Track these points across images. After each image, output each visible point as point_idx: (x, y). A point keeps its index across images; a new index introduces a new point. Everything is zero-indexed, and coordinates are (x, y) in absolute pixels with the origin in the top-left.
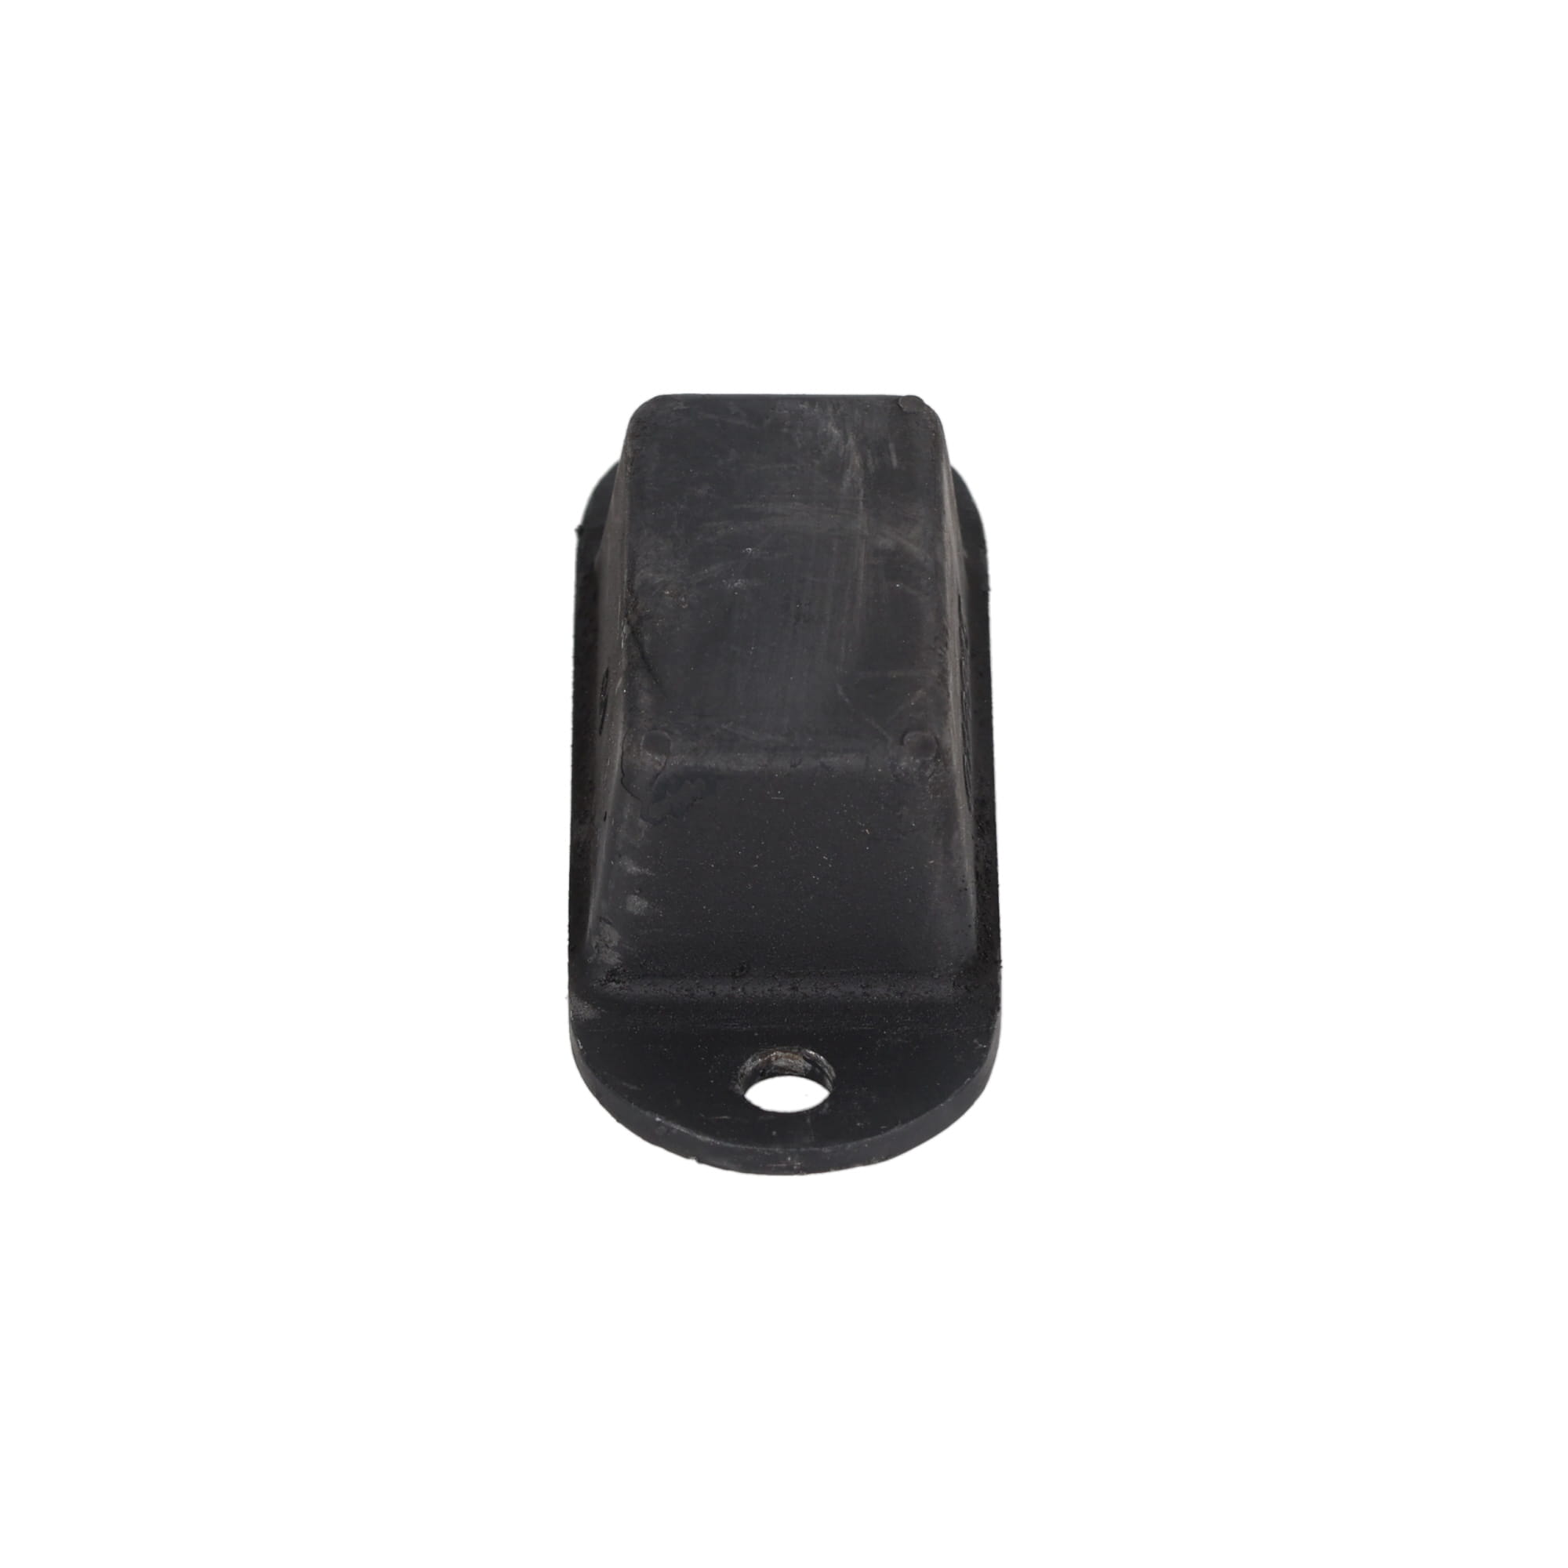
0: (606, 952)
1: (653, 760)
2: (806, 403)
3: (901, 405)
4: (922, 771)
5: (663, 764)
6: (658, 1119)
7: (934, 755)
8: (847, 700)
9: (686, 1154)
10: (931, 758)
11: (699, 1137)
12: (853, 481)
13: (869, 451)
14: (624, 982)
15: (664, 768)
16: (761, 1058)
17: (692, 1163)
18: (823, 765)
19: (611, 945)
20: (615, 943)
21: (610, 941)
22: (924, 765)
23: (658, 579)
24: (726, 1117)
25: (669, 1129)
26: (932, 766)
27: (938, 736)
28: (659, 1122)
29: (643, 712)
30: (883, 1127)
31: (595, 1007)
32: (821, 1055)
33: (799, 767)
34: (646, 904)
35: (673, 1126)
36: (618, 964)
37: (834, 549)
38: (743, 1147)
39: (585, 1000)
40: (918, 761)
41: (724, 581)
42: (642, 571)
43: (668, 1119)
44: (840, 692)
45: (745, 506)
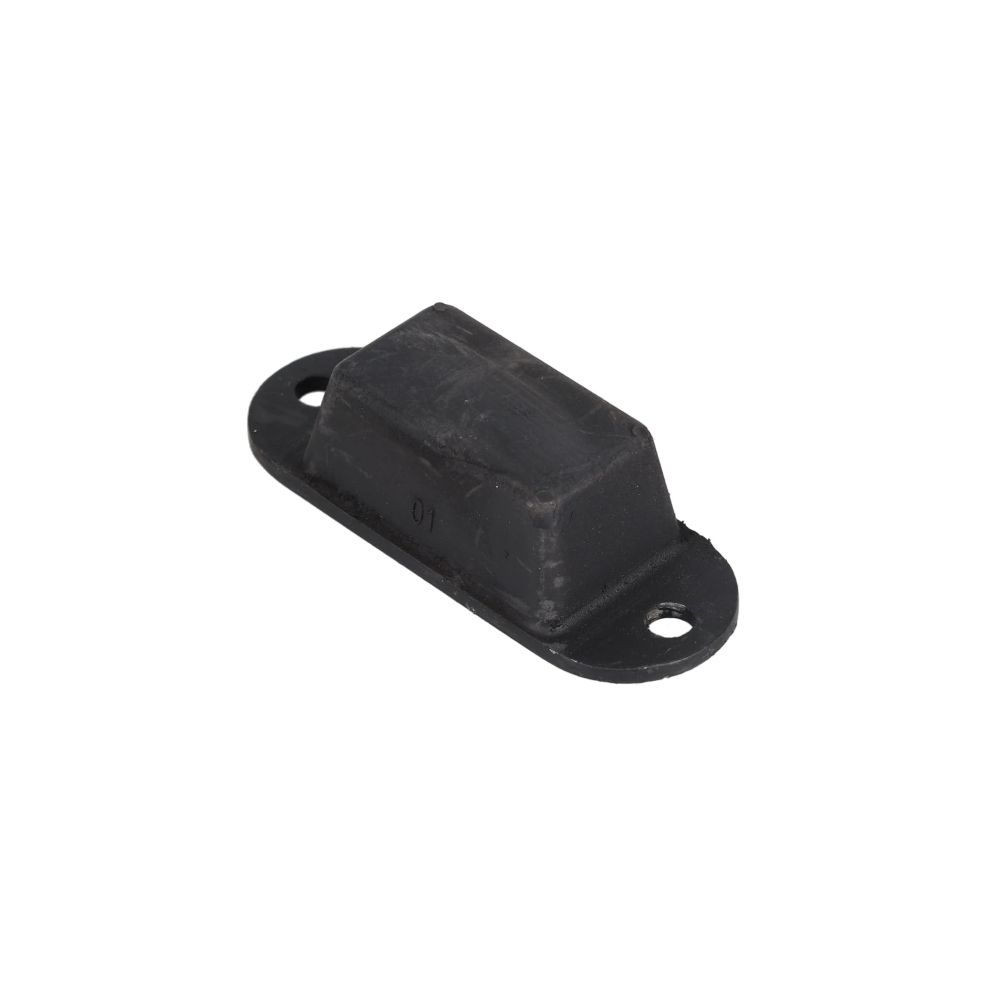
0: (548, 615)
1: (550, 505)
2: (400, 331)
3: (438, 310)
5: (555, 504)
6: (645, 668)
8: (590, 433)
9: (661, 677)
11: (671, 663)
12: (464, 350)
13: (454, 335)
14: (562, 625)
15: (556, 505)
17: (665, 680)
19: (550, 610)
20: (552, 607)
21: (550, 608)
23: (450, 435)
24: (670, 649)
25: (654, 669)
28: (647, 669)
29: (522, 489)
31: (560, 642)
32: (668, 602)
34: (564, 578)
35: (655, 666)
36: (556, 617)
37: (498, 380)
38: (691, 656)
39: (553, 642)
41: (475, 419)
42: (438, 436)
43: (650, 665)
44: (584, 432)
45: (439, 386)
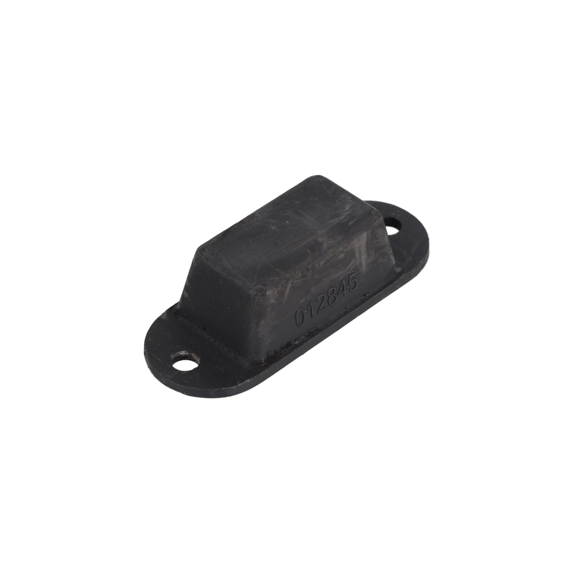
4: (255, 296)
7: (261, 294)
8: (258, 269)
10: (259, 294)
12: (334, 222)
13: (348, 217)
16: (189, 353)
18: (233, 280)
22: (256, 295)
23: (257, 215)
24: (160, 360)
26: (259, 297)
27: (267, 290)
30: (190, 385)
33: (228, 277)
34: (187, 295)
37: (307, 234)
40: (255, 293)
41: (271, 225)
44: (259, 266)
45: (301, 212)
